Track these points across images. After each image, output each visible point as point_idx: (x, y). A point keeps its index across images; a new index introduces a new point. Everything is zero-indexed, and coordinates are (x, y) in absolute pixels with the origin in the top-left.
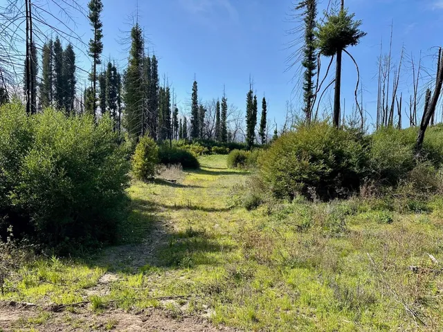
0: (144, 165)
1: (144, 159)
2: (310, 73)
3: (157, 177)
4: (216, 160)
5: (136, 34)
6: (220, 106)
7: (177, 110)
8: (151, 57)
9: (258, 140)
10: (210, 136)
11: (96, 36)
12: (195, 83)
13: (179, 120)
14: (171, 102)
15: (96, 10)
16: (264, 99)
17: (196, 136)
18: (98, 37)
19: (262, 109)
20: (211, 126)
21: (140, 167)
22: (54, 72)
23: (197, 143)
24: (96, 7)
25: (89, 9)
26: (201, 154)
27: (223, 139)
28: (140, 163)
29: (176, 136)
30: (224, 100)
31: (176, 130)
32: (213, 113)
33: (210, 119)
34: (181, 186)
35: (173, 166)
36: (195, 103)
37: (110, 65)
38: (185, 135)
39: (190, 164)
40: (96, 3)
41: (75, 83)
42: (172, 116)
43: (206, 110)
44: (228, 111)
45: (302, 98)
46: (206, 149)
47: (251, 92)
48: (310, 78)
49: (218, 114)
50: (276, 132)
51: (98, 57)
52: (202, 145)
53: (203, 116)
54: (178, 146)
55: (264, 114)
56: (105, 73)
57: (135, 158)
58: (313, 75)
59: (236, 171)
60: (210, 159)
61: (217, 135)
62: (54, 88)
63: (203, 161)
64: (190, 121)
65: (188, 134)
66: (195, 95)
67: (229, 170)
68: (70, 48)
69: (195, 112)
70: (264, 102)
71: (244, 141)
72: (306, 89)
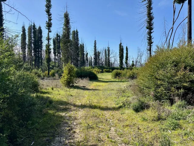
0: (68, 78)
1: (68, 75)
2: (150, 32)
3: (75, 85)
4: (106, 75)
5: (66, 16)
6: (107, 51)
7: (87, 53)
8: (75, 30)
9: (125, 66)
10: (103, 64)
11: (49, 19)
12: (95, 41)
13: (88, 58)
14: (85, 50)
15: (49, 8)
16: (127, 47)
17: (96, 65)
18: (50, 20)
19: (126, 52)
20: (103, 60)
21: (65, 79)
22: (33, 39)
23: (97, 68)
24: (49, 6)
25: (45, 7)
26: (98, 73)
27: (109, 66)
28: (66, 78)
29: (87, 65)
30: (109, 48)
31: (87, 62)
32: (104, 54)
33: (102, 57)
34: (88, 89)
35: (84, 79)
36: (95, 50)
37: (57, 35)
38: (91, 65)
39: (93, 78)
40: (49, 4)
41: (42, 43)
42: (85, 56)
43: (100, 53)
44: (110, 53)
45: (147, 44)
46: (101, 70)
47: (121, 44)
48: (150, 34)
49: (106, 54)
50: (133, 62)
51: (50, 29)
52: (99, 69)
53: (99, 56)
54: (88, 69)
55: (127, 54)
56: (55, 38)
57: (63, 75)
58: (152, 33)
59: (116, 80)
60: (103, 75)
61: (106, 64)
62: (32, 45)
63: (99, 76)
64: (93, 58)
65: (93, 64)
66: (95, 46)
67: (112, 80)
68: (40, 28)
69: (95, 54)
70: (127, 49)
71: (118, 66)
72: (148, 40)
